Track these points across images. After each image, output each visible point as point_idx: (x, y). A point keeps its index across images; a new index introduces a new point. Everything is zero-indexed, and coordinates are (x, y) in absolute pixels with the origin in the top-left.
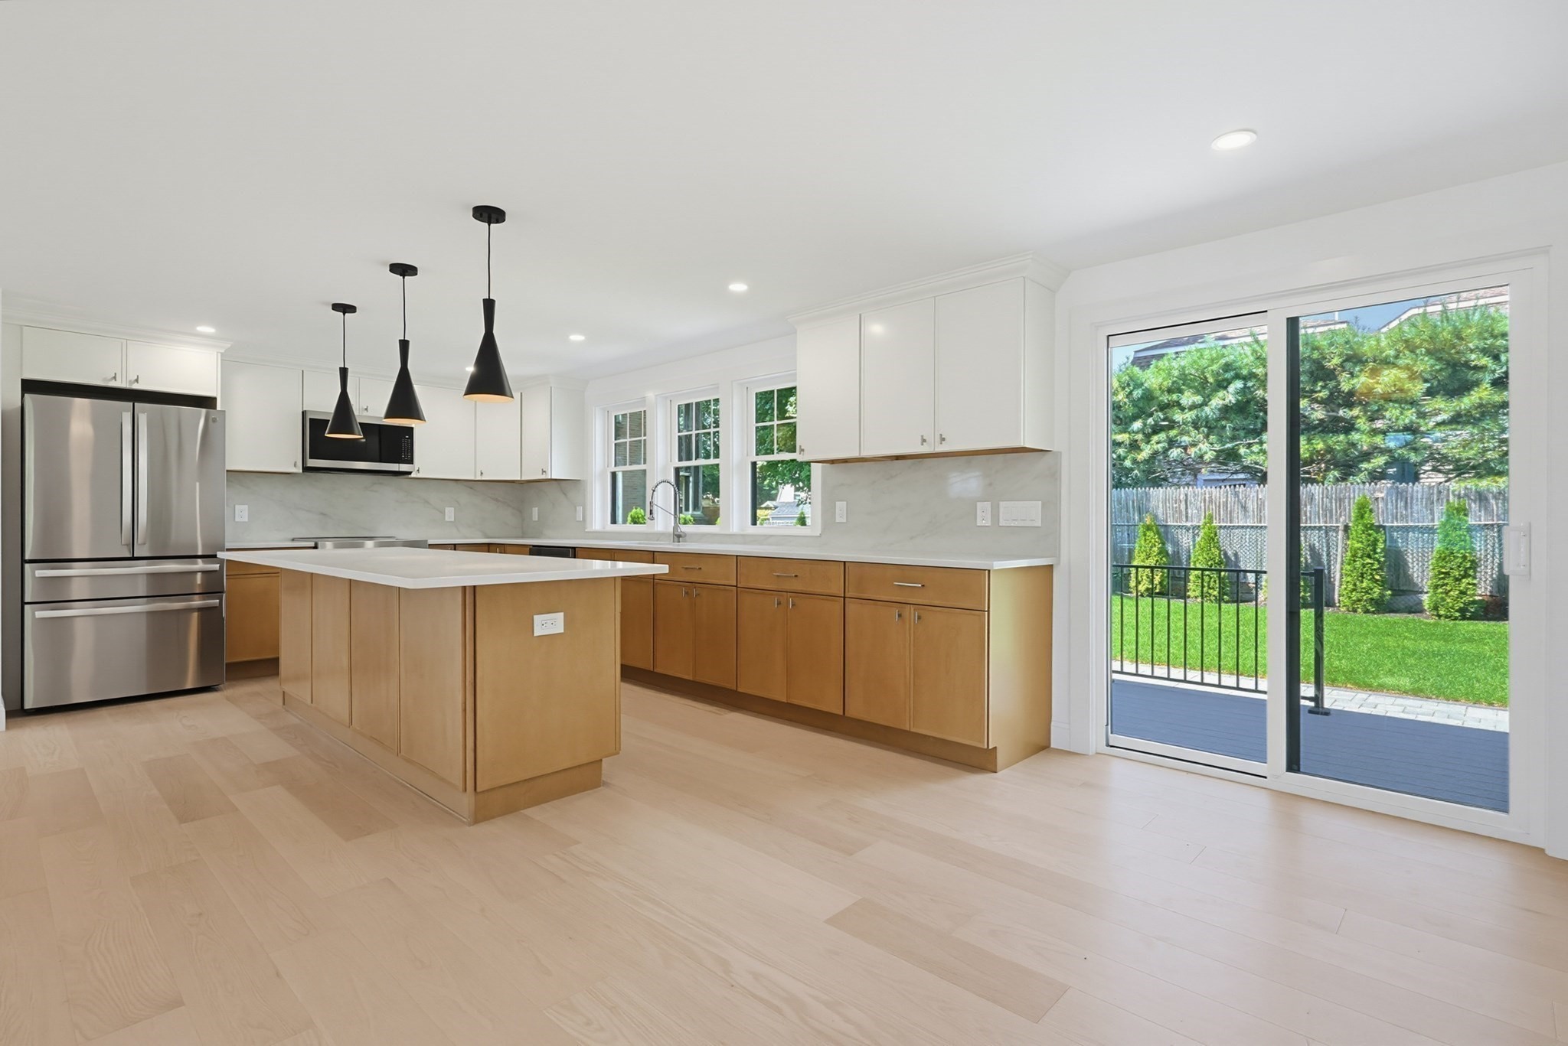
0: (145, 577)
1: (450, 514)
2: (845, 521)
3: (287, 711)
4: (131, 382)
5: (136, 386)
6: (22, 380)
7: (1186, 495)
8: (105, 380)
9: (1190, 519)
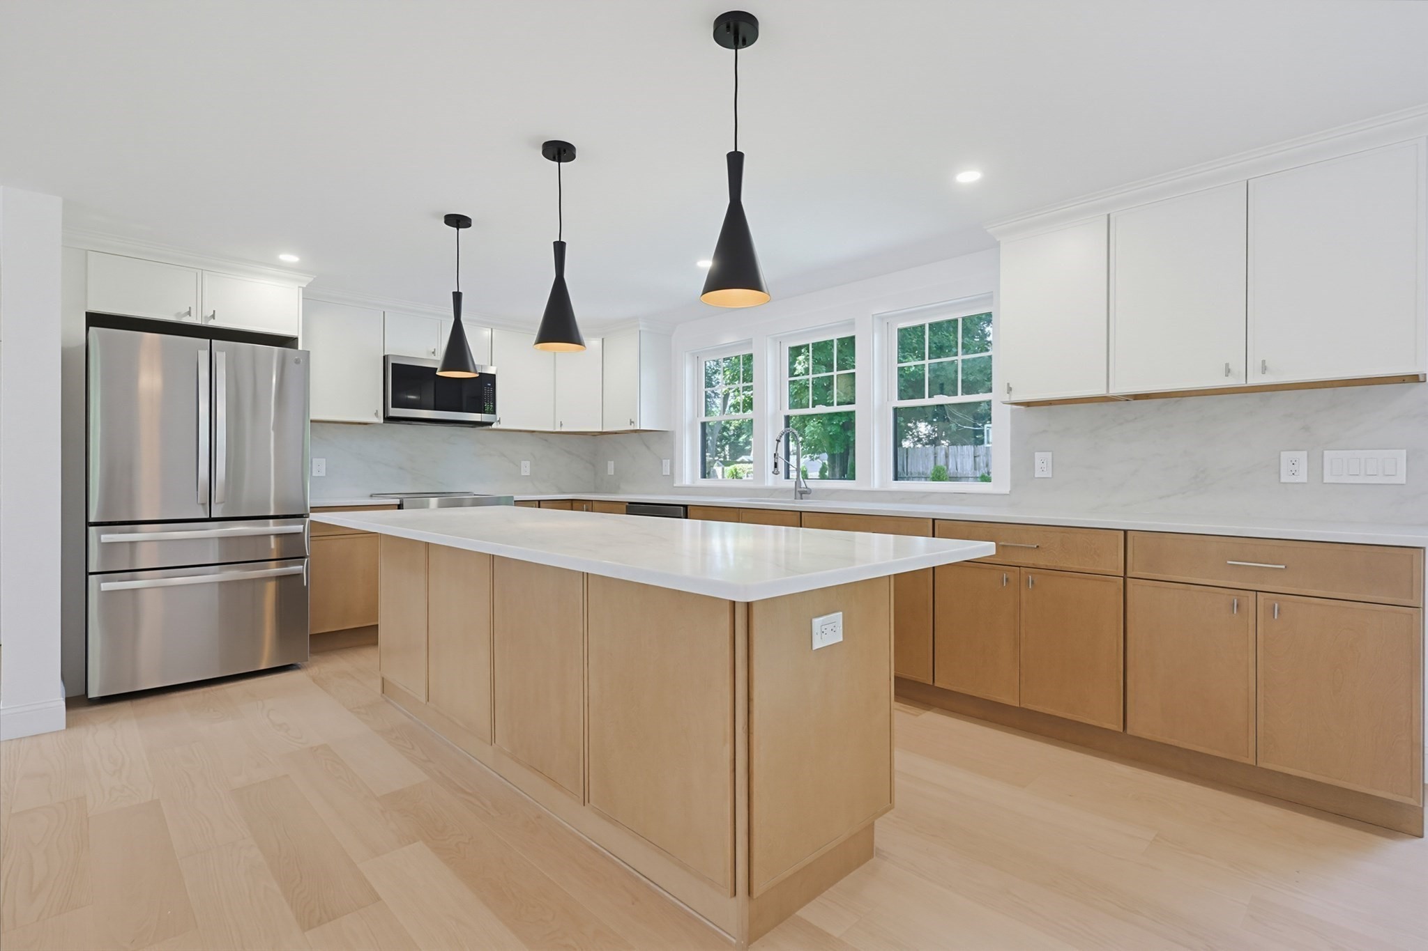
0: (217, 542)
1: (526, 468)
2: (1051, 476)
3: (387, 701)
4: (207, 319)
5: (212, 323)
6: (86, 313)
8: (178, 314)
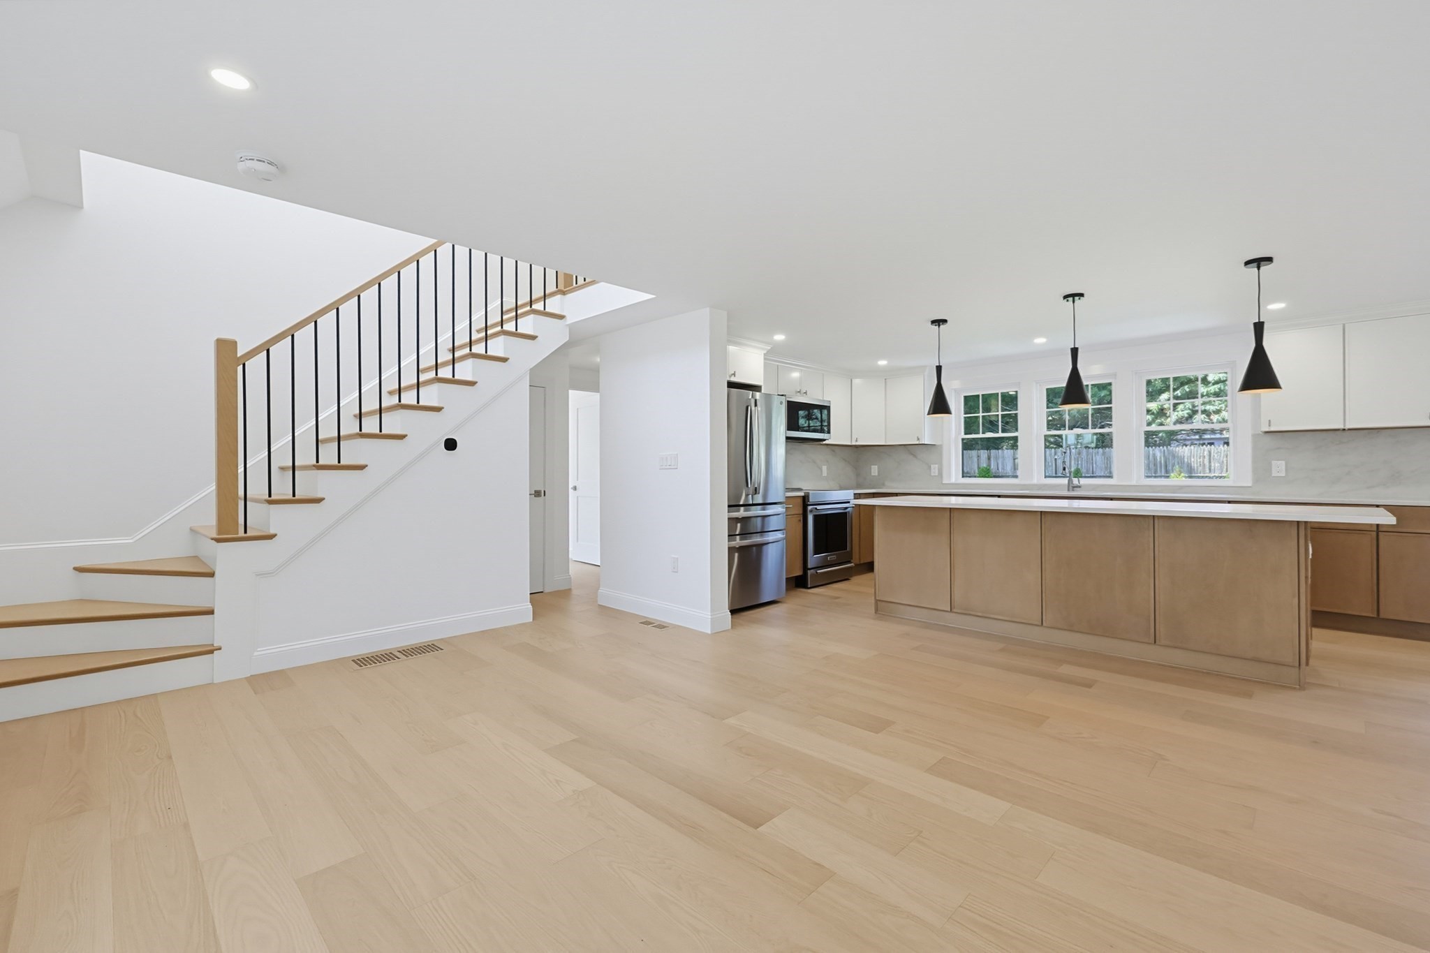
1: (825, 471)
2: (1283, 475)
7: (1210, 452)
9: (1212, 471)
